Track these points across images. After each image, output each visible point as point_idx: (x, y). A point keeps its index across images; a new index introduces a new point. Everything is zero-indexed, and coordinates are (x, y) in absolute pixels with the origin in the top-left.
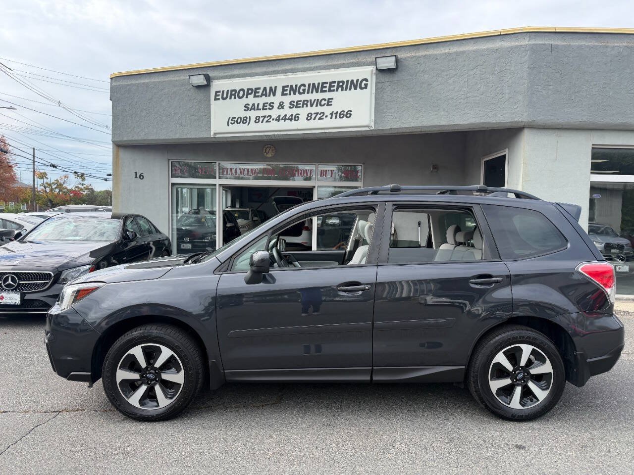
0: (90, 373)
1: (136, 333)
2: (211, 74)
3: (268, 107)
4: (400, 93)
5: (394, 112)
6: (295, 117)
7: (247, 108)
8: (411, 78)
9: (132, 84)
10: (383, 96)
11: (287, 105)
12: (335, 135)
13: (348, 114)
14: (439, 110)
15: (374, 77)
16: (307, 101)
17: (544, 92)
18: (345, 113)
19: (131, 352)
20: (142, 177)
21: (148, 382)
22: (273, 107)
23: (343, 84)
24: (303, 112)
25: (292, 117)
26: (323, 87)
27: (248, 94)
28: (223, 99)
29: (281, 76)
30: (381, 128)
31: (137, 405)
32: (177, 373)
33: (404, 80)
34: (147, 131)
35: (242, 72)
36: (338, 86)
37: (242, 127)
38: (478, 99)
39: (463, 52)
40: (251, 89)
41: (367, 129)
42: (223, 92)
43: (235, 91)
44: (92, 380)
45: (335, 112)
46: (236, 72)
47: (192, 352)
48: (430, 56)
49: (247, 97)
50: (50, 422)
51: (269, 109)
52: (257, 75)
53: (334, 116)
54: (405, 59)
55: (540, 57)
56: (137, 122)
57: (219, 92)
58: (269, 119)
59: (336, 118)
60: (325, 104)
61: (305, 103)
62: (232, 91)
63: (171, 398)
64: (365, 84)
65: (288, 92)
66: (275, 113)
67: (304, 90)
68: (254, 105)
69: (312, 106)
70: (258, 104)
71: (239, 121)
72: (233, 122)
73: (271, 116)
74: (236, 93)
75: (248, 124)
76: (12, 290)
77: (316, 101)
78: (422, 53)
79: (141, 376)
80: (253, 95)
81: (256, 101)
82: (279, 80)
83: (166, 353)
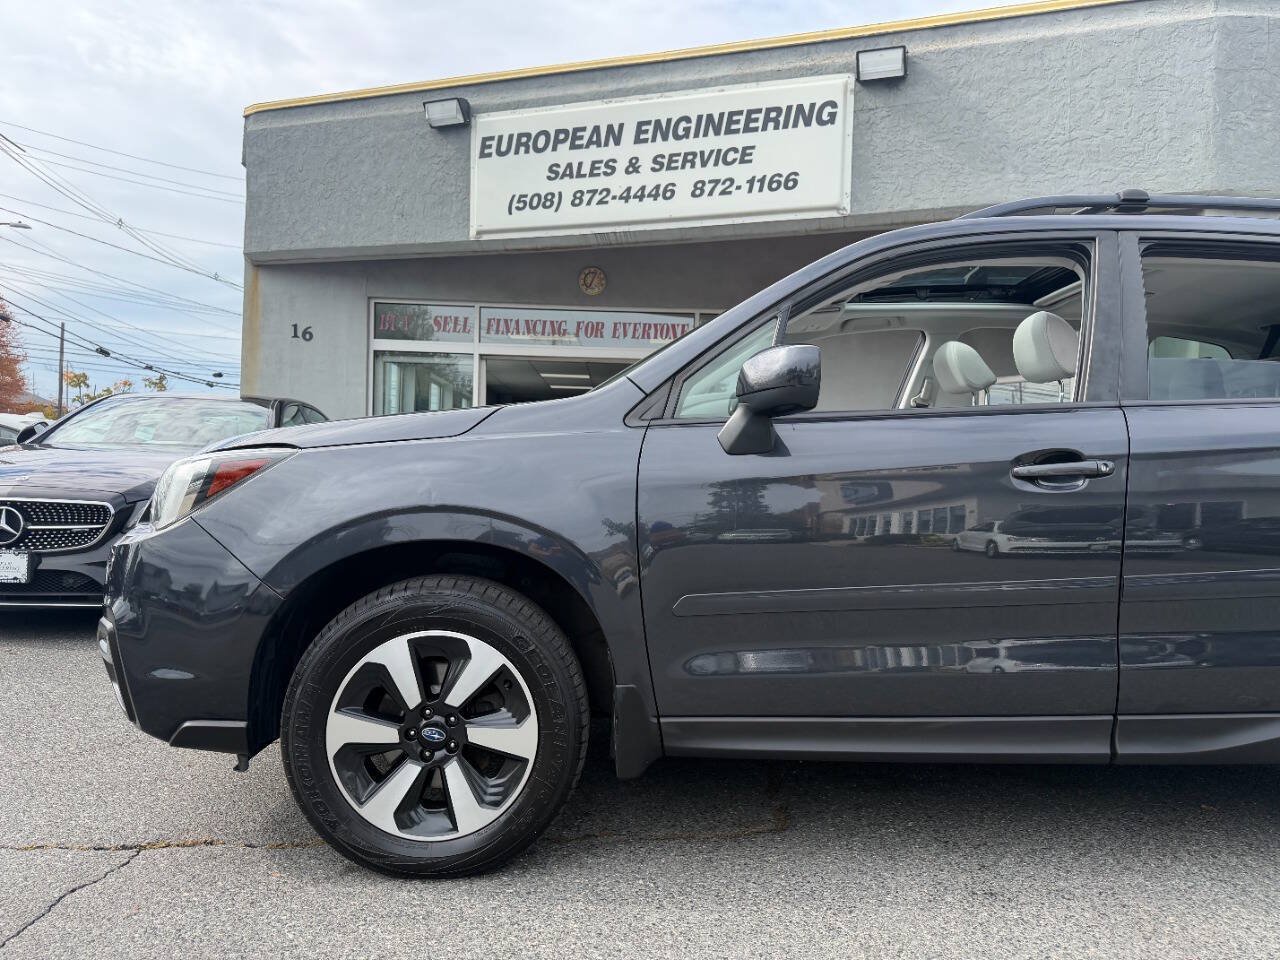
0: (242, 724)
1: (391, 599)
2: (473, 101)
3: (603, 169)
4: (913, 132)
5: (898, 176)
6: (665, 191)
7: (554, 172)
8: (936, 98)
9: (292, 126)
10: (872, 140)
11: (646, 164)
12: (756, 231)
13: (791, 182)
14: (1003, 169)
15: (852, 98)
16: (694, 154)
17: (1252, 125)
18: (783, 180)
19: (375, 656)
20: (308, 336)
21: (422, 752)
22: (614, 169)
23: (779, 115)
24: (684, 179)
25: (657, 191)
26: (730, 122)
27: (557, 142)
28: (500, 153)
29: (634, 101)
30: (866, 212)
31: (390, 826)
32: (518, 722)
33: (922, 103)
34: (324, 229)
35: (545, 93)
36: (767, 120)
37: (542, 217)
38: (1096, 142)
39: (1061, 39)
40: (566, 132)
41: (834, 214)
42: (501, 138)
43: (528, 135)
44: (247, 746)
45: (759, 177)
46: (531, 94)
47: (562, 658)
48: (982, 48)
49: (554, 149)
50: (111, 879)
51: (605, 174)
52: (579, 99)
53: (757, 185)
54: (923, 57)
55: (1243, 46)
56: (301, 211)
57: (492, 138)
58: (604, 196)
59: (761, 190)
60: (734, 160)
61: (689, 159)
62: (520, 136)
63: (496, 804)
64: (830, 114)
65: (649, 135)
66: (618, 182)
67: (687, 130)
68: (570, 166)
69: (704, 164)
70: (580, 164)
71: (535, 204)
72: (521, 205)
73: (608, 191)
74: (529, 140)
75: (556, 210)
76: (9, 547)
77: (715, 153)
78: (962, 42)
79: (404, 734)
80: (568, 143)
81: (575, 157)
82: (628, 110)
83: (484, 661)
